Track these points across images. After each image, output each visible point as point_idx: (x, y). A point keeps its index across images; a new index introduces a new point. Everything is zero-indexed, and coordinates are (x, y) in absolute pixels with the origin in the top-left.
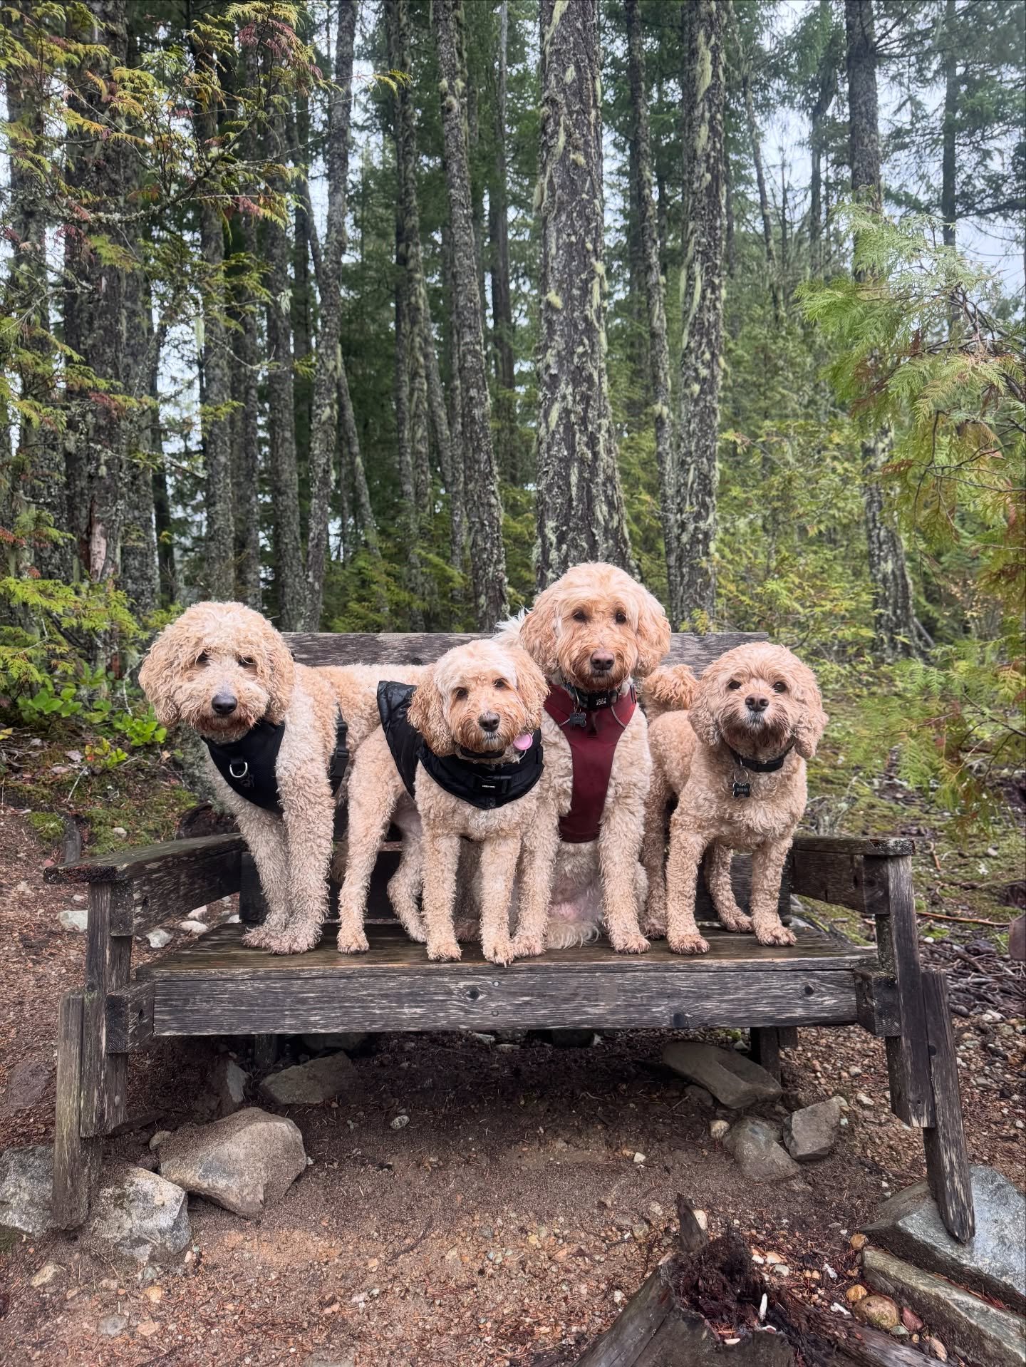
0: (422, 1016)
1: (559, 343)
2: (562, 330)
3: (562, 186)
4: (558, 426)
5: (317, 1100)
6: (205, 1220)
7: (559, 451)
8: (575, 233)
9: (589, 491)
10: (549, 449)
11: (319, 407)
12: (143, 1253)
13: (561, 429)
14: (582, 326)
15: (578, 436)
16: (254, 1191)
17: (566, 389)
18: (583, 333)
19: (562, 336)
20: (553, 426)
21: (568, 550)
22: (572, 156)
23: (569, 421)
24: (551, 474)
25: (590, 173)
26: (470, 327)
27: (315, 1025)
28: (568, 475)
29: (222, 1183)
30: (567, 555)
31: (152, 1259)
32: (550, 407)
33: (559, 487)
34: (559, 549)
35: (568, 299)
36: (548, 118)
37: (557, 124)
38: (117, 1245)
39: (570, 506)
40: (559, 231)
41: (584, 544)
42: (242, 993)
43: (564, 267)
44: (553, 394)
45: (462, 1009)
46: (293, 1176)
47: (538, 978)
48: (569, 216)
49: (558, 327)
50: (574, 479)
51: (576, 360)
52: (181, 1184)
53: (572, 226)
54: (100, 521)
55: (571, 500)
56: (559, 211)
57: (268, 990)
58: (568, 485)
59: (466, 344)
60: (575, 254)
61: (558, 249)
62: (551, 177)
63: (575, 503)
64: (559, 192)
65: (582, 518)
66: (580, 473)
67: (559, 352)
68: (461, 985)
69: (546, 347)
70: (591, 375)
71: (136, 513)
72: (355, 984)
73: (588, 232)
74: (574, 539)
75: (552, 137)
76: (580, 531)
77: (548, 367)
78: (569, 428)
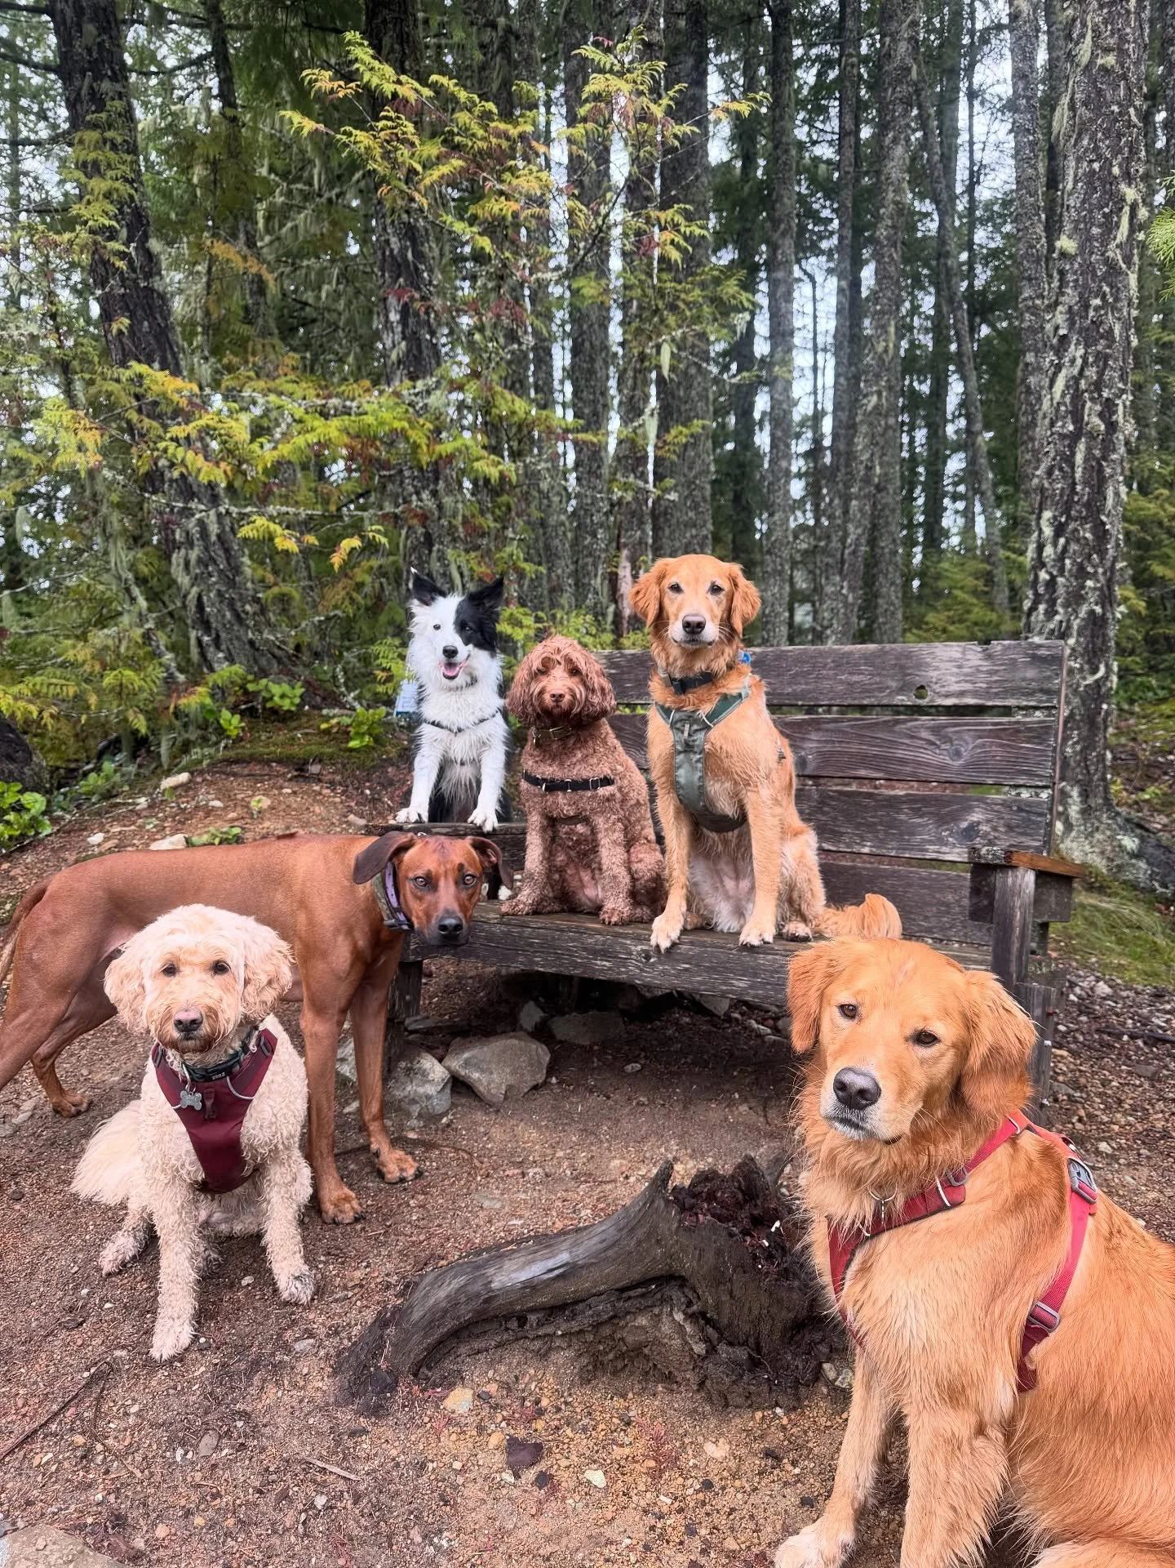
0: (610, 969)
1: (1071, 297)
2: (1076, 281)
3: (1085, 104)
4: (1063, 395)
5: (586, 1042)
6: (463, 1101)
7: (1063, 427)
8: (1099, 157)
9: (1101, 470)
10: (1052, 424)
11: (865, 396)
12: (415, 1110)
13: (1068, 399)
14: (1101, 270)
15: (1089, 404)
16: (498, 1088)
17: (1076, 351)
18: (1103, 279)
19: (1075, 287)
20: (1057, 396)
21: (1067, 542)
22: (1100, 61)
23: (1077, 389)
24: (1052, 455)
25: (1124, 77)
26: (1030, 279)
27: (537, 964)
28: (1073, 454)
29: (476, 1075)
30: (1065, 550)
31: (420, 1116)
32: (1055, 374)
33: (1061, 469)
34: (1055, 545)
35: (1086, 241)
36: (1074, 20)
37: (1084, 25)
38: (400, 1101)
39: (1073, 491)
40: (1079, 160)
41: (1088, 535)
42: (493, 933)
43: (1083, 202)
44: (1060, 358)
45: (638, 967)
46: (531, 1084)
47: (697, 950)
48: (1093, 139)
49: (1070, 277)
50: (1079, 458)
51: (1091, 313)
52: (448, 1069)
53: (1096, 149)
54: (625, 545)
55: (1074, 484)
56: (1080, 135)
57: (509, 933)
58: (1072, 466)
59: (1025, 299)
60: (1097, 184)
61: (1076, 182)
62: (1073, 93)
63: (1079, 488)
64: (1082, 110)
65: (1088, 505)
66: (1089, 449)
67: (1070, 307)
68: (639, 948)
69: (1057, 303)
70: (1111, 330)
71: (694, 532)
72: (565, 936)
73: (1117, 151)
74: (1076, 530)
75: (1077, 44)
76: (1084, 520)
77: (1057, 328)
78: (1077, 397)
